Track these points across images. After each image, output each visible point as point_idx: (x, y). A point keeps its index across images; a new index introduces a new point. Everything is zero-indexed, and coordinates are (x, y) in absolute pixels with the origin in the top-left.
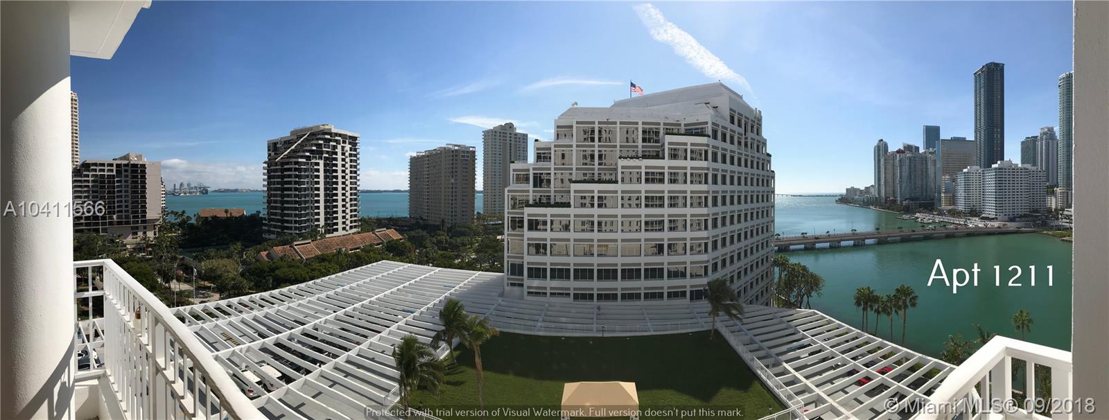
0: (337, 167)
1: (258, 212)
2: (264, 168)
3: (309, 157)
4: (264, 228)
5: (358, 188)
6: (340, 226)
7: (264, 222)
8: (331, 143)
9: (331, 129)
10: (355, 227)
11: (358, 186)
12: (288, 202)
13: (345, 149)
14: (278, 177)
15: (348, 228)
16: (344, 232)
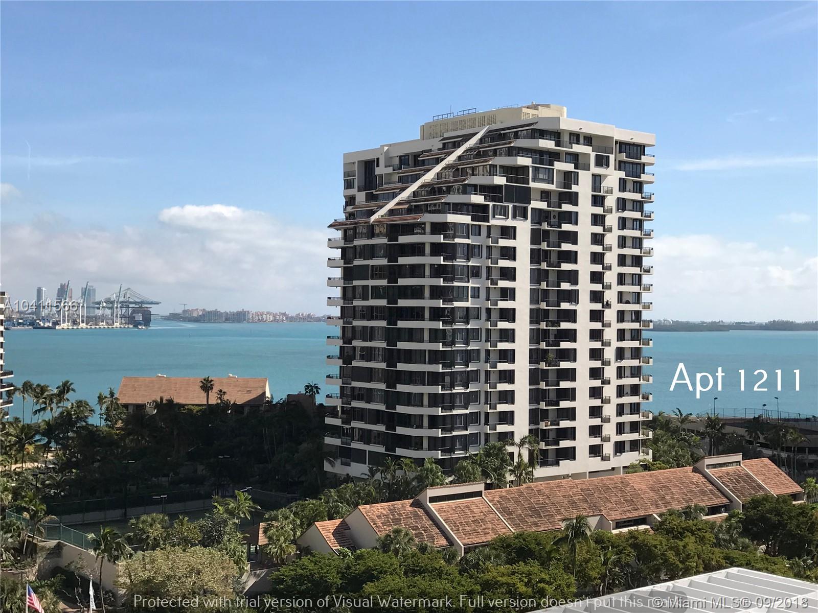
0: (575, 242)
1: (312, 389)
2: (332, 244)
3: (484, 208)
4: (328, 440)
5: (646, 315)
6: (583, 442)
7: (329, 421)
8: (559, 166)
9: (557, 120)
10: (635, 446)
11: (647, 306)
12: (409, 356)
13: (605, 184)
14: (377, 272)
15: (608, 449)
16: (596, 464)
